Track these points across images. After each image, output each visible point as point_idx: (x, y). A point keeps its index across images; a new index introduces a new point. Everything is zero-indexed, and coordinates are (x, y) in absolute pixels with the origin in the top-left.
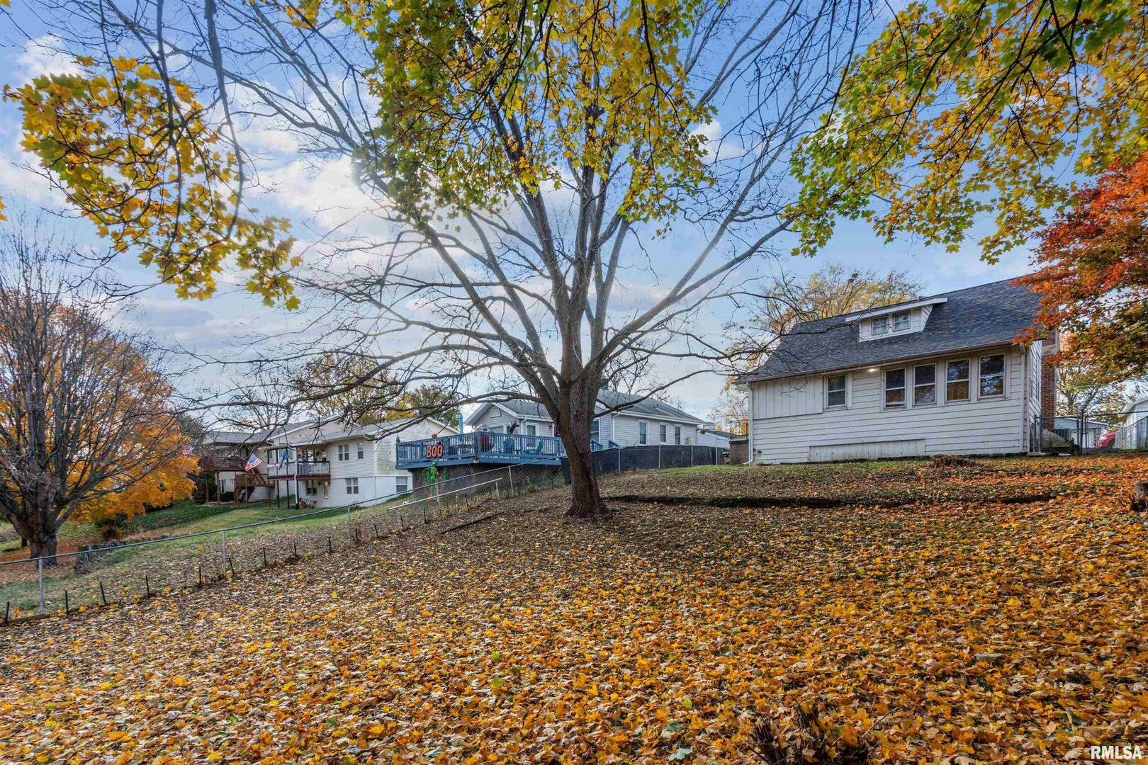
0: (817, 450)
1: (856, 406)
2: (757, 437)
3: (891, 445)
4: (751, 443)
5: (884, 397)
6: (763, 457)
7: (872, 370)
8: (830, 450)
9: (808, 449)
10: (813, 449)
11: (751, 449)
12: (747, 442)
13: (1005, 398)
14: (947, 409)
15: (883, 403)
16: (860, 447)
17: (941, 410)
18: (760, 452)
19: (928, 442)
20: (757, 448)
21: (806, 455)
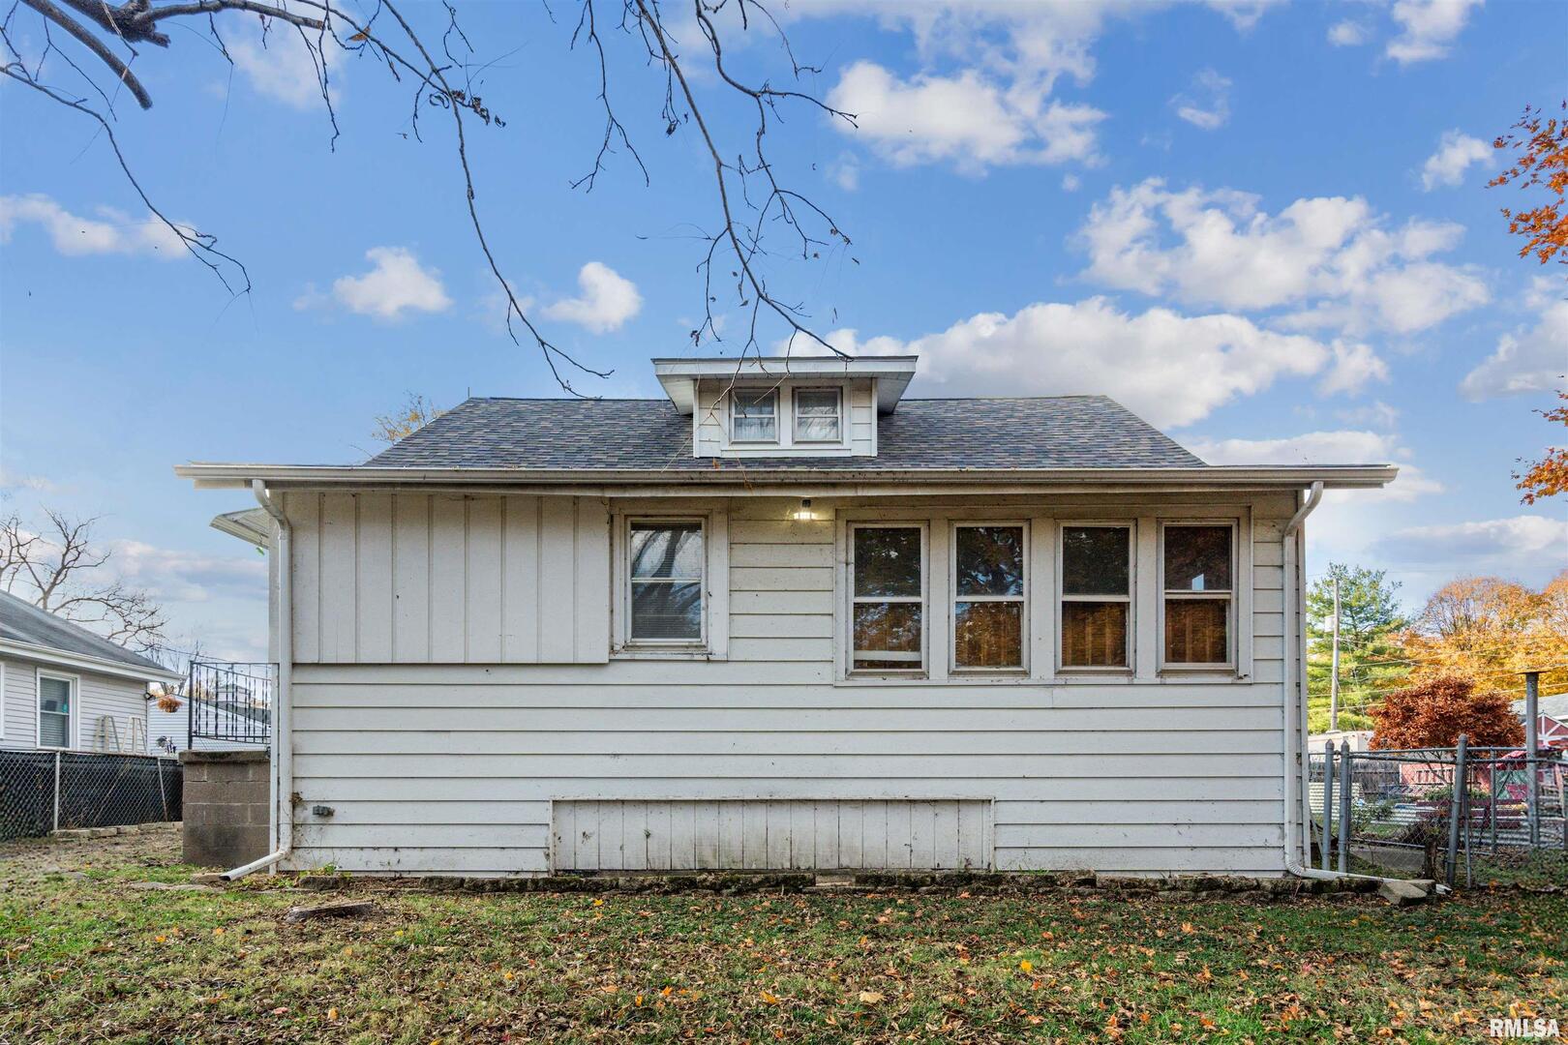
0: (587, 820)
1: (741, 650)
2: (308, 744)
3: (875, 817)
4: (279, 770)
5: (844, 627)
6: (335, 836)
7: (804, 515)
8: (637, 822)
9: (545, 813)
10: (565, 810)
11: (279, 793)
12: (261, 760)
13: (1237, 677)
14: (1062, 697)
15: (843, 649)
16: (758, 818)
17: (1041, 697)
18: (324, 813)
19: (1006, 813)
20: (311, 792)
21: (540, 837)
